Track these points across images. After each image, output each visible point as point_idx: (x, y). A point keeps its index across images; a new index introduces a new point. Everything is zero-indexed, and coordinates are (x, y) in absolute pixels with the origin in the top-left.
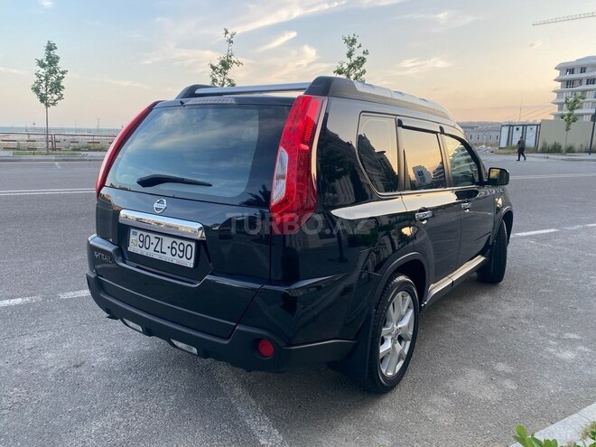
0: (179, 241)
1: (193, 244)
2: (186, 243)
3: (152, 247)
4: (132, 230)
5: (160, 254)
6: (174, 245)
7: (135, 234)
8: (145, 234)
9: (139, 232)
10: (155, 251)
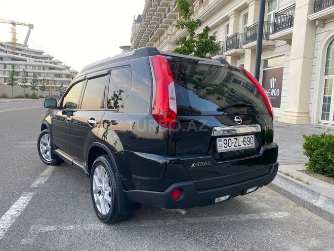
0: (246, 137)
1: (253, 136)
2: (250, 136)
3: (233, 145)
4: (218, 139)
5: (238, 147)
6: (245, 139)
7: (221, 141)
8: (227, 139)
9: (223, 139)
10: (235, 146)
